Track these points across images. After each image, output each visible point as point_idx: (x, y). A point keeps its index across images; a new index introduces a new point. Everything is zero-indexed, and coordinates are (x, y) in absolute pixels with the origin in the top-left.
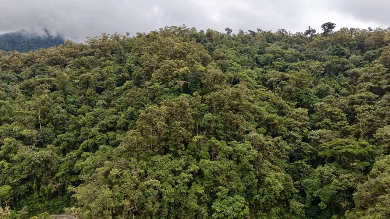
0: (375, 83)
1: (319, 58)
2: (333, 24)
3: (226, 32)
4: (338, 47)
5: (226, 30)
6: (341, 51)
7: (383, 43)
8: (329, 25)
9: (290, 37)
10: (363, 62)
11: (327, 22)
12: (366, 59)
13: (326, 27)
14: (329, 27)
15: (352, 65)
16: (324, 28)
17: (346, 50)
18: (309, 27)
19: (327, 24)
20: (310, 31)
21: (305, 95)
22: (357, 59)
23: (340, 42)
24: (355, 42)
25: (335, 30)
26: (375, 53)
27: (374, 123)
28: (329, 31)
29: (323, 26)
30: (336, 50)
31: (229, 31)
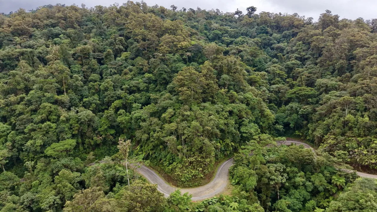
0: (299, 54)
1: (250, 35)
2: (255, 8)
3: (171, 9)
4: (264, 27)
5: (172, 6)
6: (266, 31)
7: (293, 26)
8: (252, 8)
9: (223, 16)
10: (282, 39)
11: (250, 6)
12: (284, 37)
13: (250, 10)
14: (252, 11)
15: (275, 41)
16: (248, 10)
17: (269, 30)
18: (238, 9)
19: (251, 7)
20: (238, 13)
21: (259, 63)
22: (278, 37)
23: (264, 23)
24: (274, 24)
25: (256, 13)
26: (289, 33)
27: (311, 78)
28: (252, 14)
29: (248, 9)
30: (263, 30)
31: (174, 8)
